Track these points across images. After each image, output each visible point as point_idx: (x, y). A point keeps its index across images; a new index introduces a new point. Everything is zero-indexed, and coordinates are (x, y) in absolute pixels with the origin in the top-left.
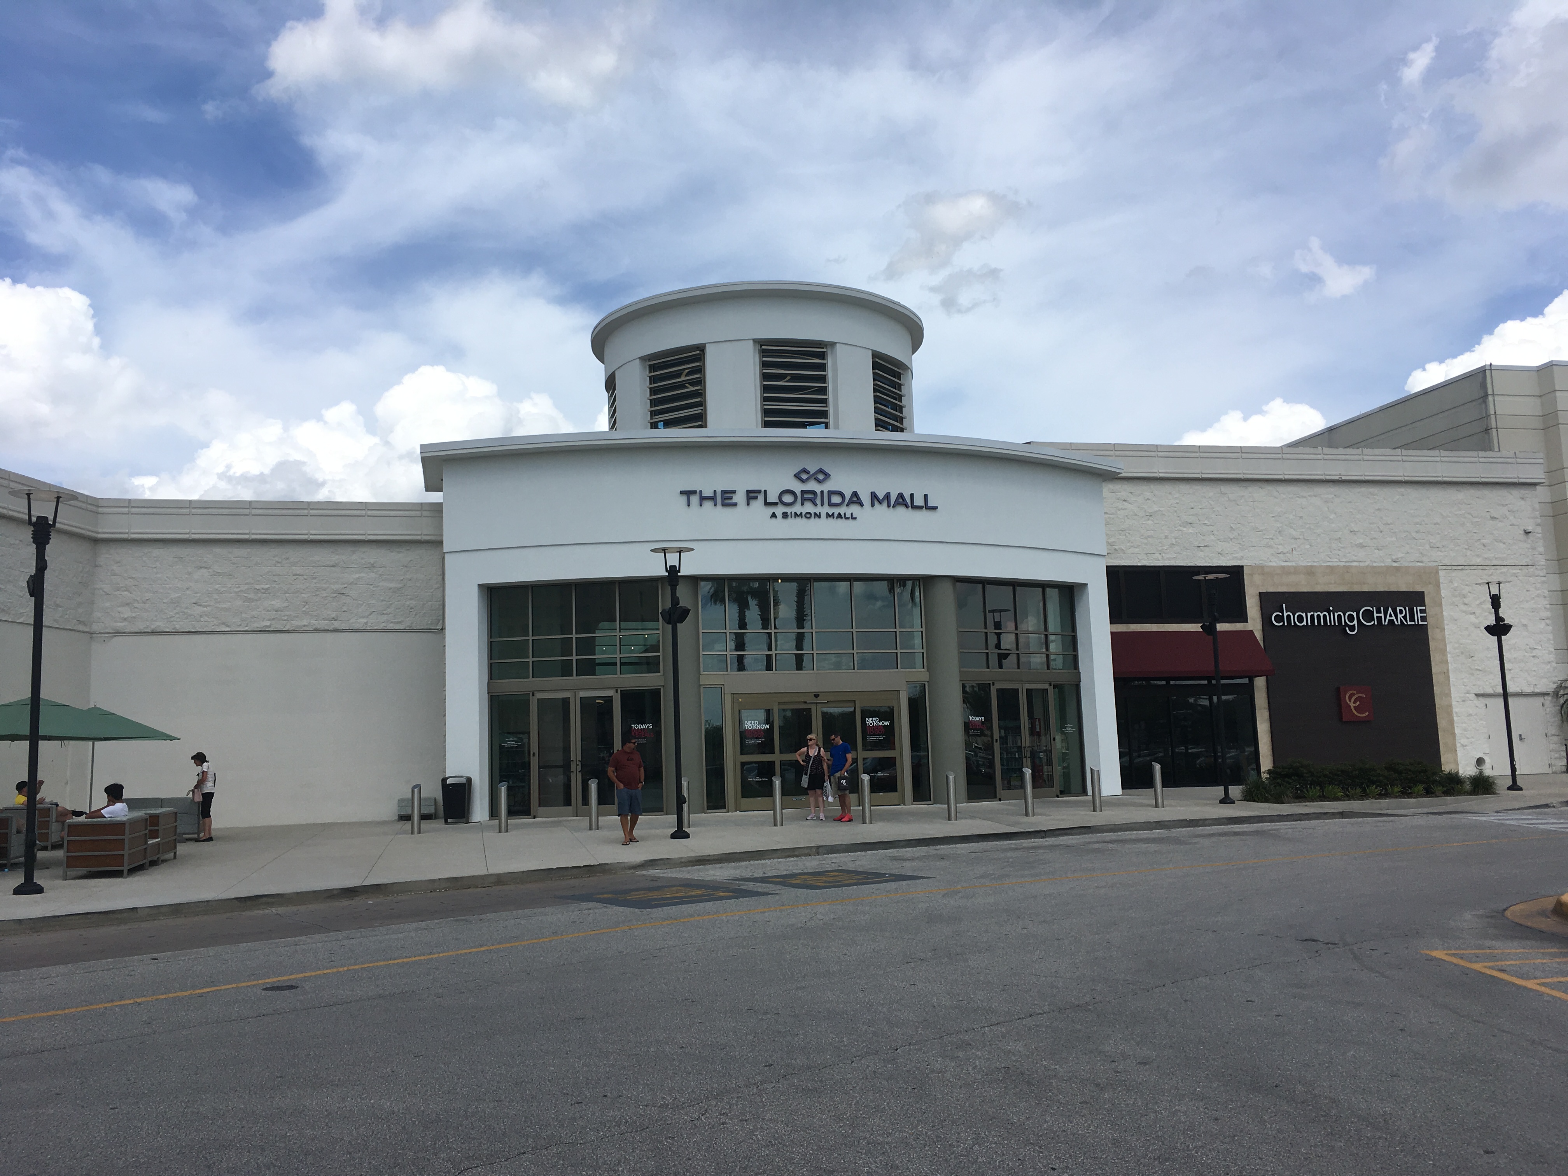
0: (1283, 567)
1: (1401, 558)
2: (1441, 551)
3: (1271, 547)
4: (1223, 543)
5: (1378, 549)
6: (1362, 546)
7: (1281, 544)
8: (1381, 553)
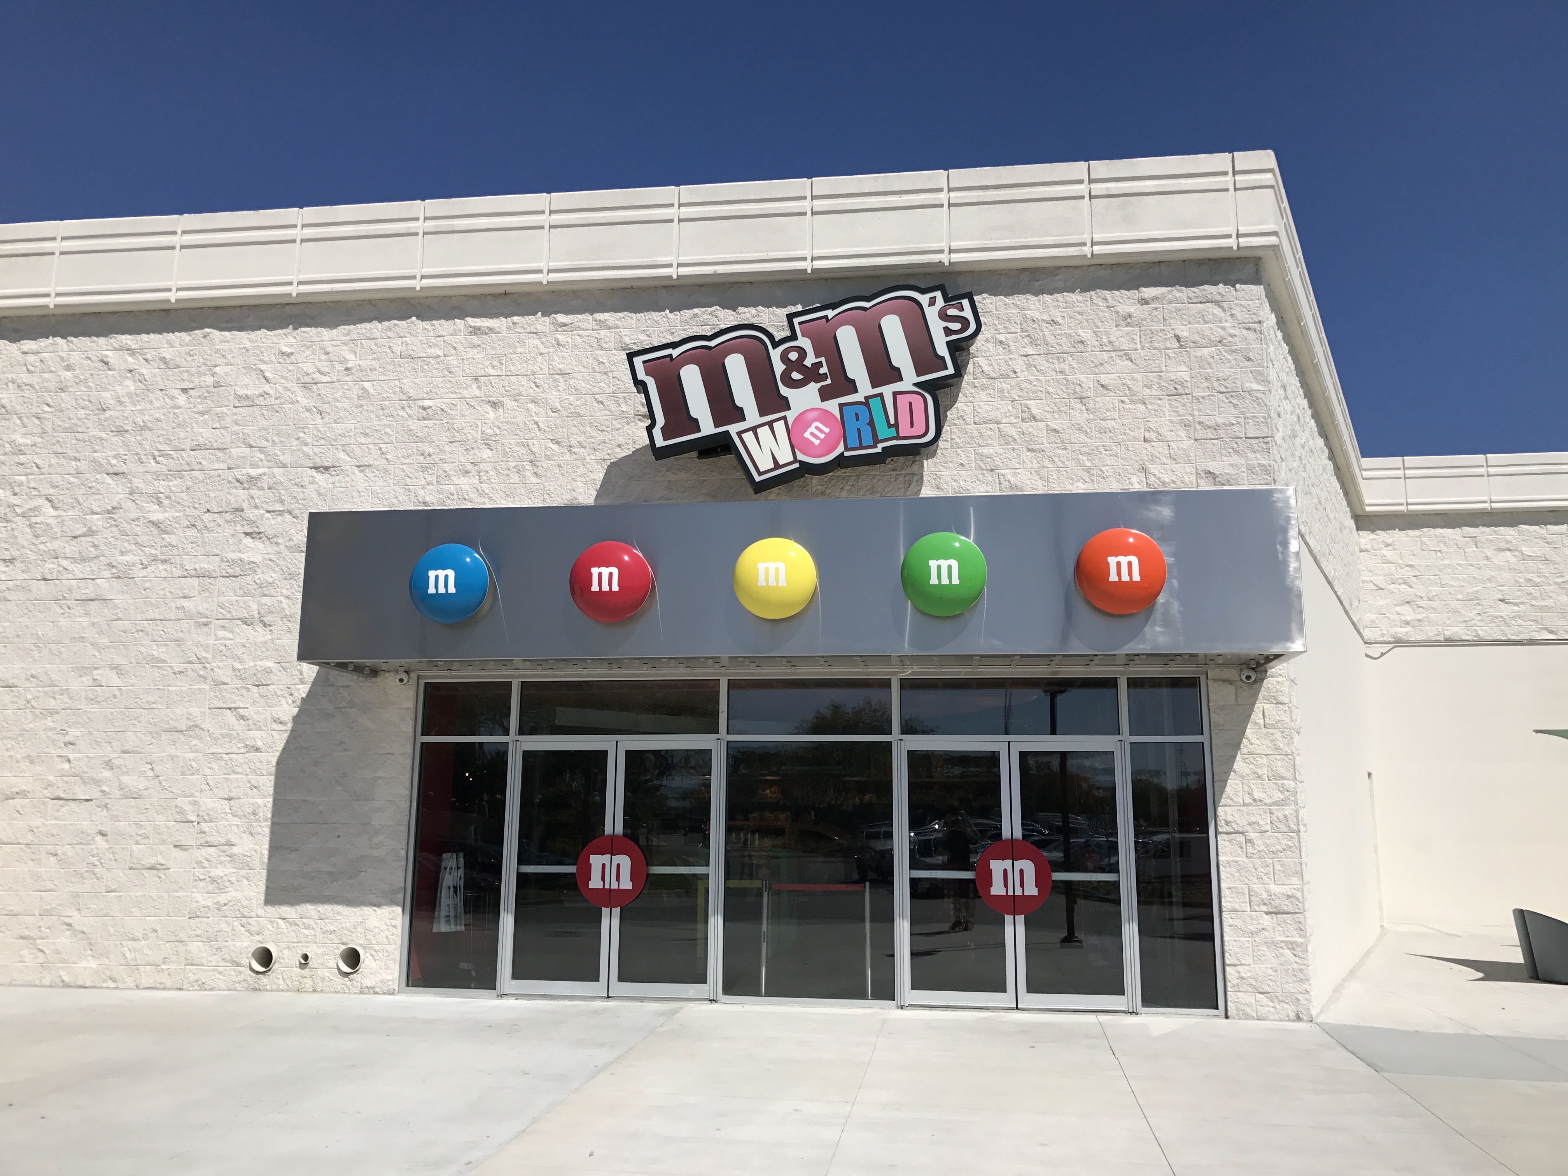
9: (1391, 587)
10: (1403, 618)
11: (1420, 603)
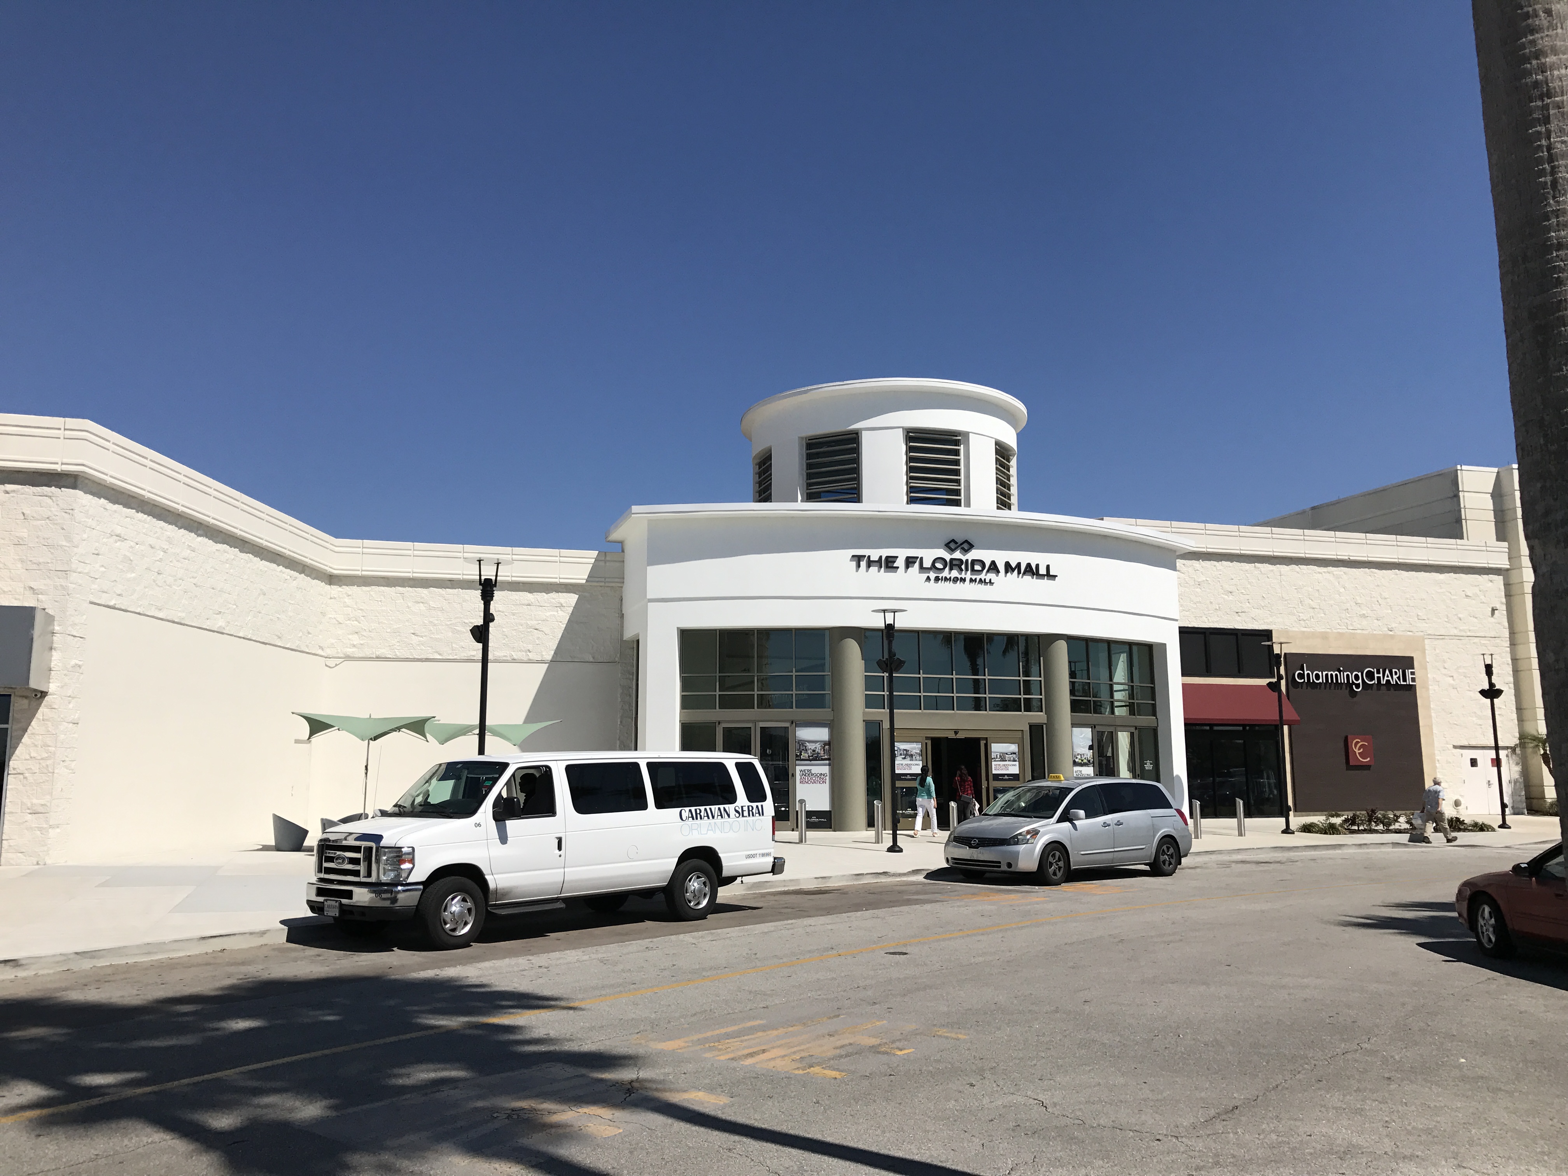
0: (1304, 632)
1: (1395, 627)
2: (1427, 623)
3: (1294, 614)
4: (1256, 610)
5: (1378, 620)
6: (1364, 616)
7: (1302, 613)
8: (1379, 623)
9: (347, 622)
10: (352, 642)
11: (364, 633)
